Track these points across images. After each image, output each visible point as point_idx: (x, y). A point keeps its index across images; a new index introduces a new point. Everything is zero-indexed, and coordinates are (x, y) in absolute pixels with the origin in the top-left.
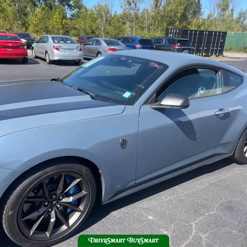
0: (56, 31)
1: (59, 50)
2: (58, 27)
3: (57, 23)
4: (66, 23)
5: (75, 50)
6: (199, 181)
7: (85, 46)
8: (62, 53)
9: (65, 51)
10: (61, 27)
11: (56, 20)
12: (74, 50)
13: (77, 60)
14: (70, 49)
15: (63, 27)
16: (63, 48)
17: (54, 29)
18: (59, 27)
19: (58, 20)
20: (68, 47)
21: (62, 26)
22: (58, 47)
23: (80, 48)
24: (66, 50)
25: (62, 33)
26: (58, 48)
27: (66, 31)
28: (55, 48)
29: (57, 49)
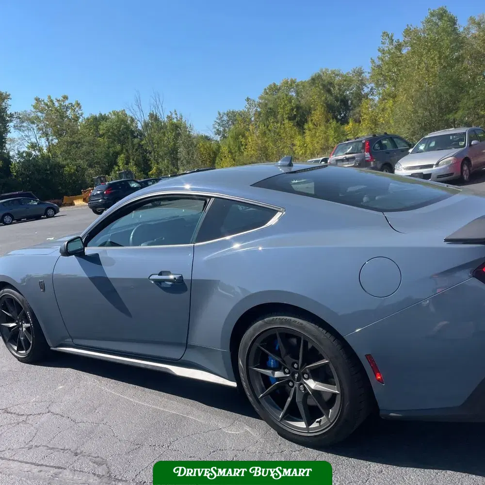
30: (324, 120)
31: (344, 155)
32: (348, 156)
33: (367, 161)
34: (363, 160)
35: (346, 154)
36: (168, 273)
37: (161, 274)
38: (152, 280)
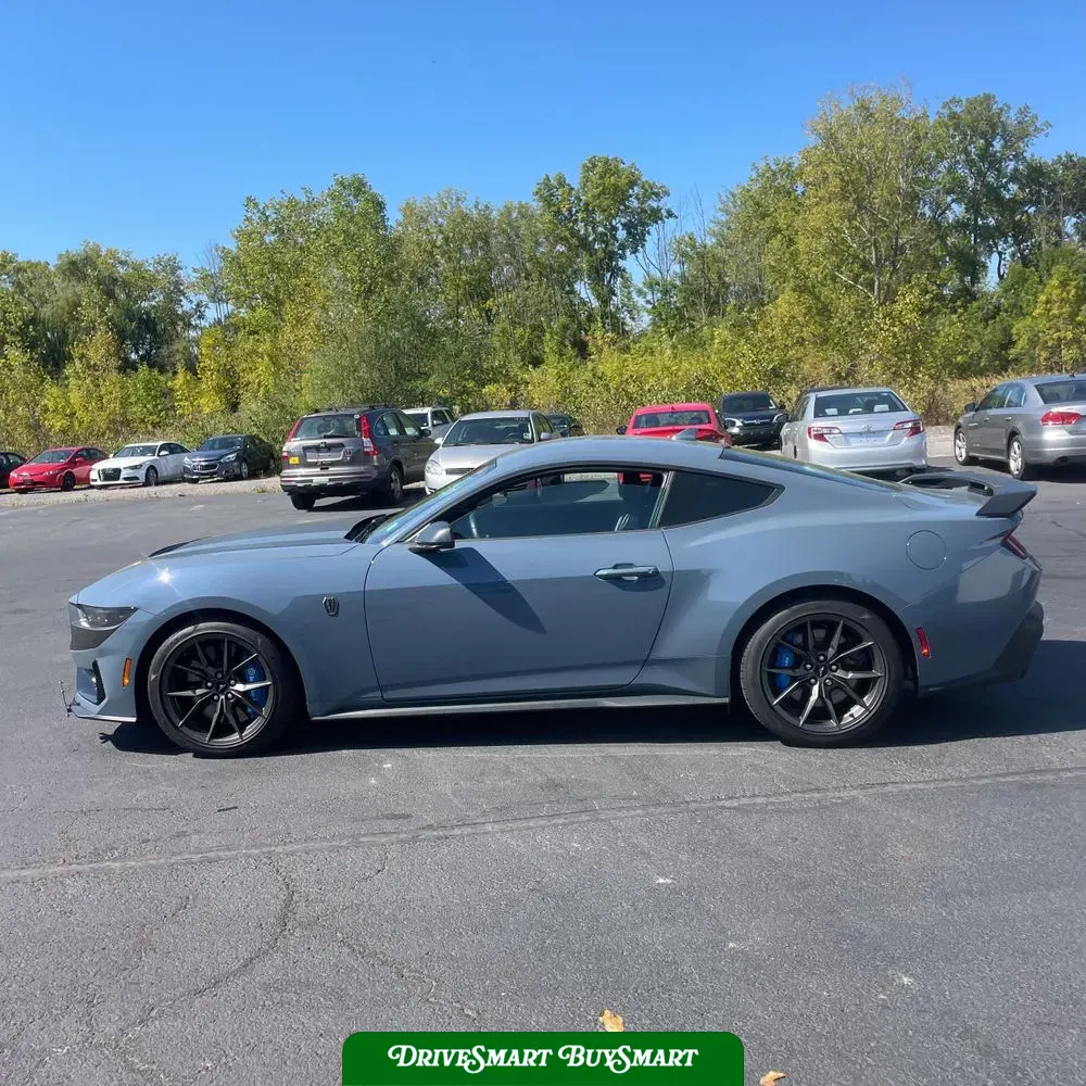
0: (1045, 354)
1: (825, 440)
2: (1055, 336)
3: (1051, 320)
5: (890, 435)
8: (838, 451)
9: (848, 443)
11: (1048, 310)
12: (885, 436)
13: (900, 469)
14: (869, 433)
16: (841, 433)
17: (1034, 349)
18: (1060, 339)
19: (1055, 311)
20: (861, 427)
22: (825, 431)
23: (910, 425)
24: (852, 440)
26: (822, 435)
28: (813, 433)
29: (820, 437)
30: (114, 362)
31: (321, 438)
32: (328, 441)
33: (367, 453)
34: (359, 451)
35: (325, 437)
36: (630, 565)
37: (615, 567)
38: (601, 576)
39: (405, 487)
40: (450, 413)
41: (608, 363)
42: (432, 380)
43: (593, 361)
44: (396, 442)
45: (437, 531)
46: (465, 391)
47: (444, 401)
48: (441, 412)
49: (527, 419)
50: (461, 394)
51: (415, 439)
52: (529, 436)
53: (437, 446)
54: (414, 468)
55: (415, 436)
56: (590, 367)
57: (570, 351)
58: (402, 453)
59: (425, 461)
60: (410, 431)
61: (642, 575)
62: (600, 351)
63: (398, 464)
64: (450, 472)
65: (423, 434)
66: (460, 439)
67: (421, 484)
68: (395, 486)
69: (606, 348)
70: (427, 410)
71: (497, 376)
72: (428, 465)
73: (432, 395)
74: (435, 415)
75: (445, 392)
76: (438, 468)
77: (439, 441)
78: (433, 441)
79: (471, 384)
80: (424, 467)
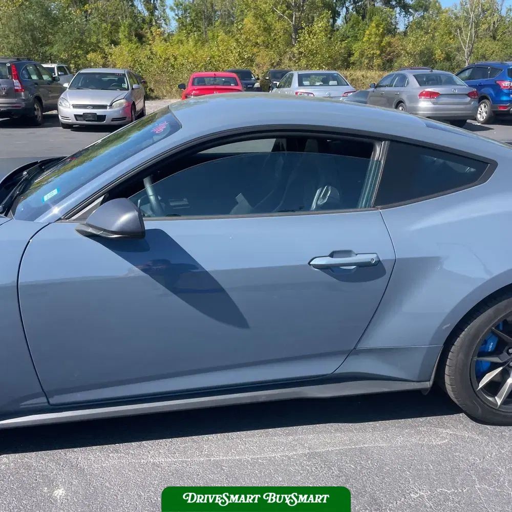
0: (366, 61)
2: (372, 52)
3: (370, 44)
4: (389, 44)
6: (291, 438)
7: (378, 89)
10: (378, 52)
11: (370, 39)
15: (382, 52)
17: (362, 58)
18: (373, 54)
19: (373, 39)
21: (379, 50)
25: (379, 65)
27: (388, 60)
33: (17, 90)
34: (11, 88)
36: (348, 253)
37: (332, 255)
38: (316, 266)
39: (43, 114)
40: (69, 69)
41: (158, 47)
42: (56, 48)
43: (150, 45)
44: (36, 84)
45: (119, 216)
46: (77, 56)
47: (65, 62)
48: (63, 67)
49: (124, 75)
50: (74, 57)
51: (49, 83)
52: (126, 86)
53: (65, 89)
54: (50, 102)
55: (49, 81)
56: (148, 49)
57: (135, 39)
58: (41, 92)
59: (58, 97)
60: (46, 77)
61: (361, 266)
62: (154, 40)
63: (38, 99)
64: (75, 106)
65: (54, 79)
66: (80, 85)
67: (54, 112)
68: (38, 113)
69: (157, 38)
70: (54, 66)
71: (96, 48)
72: (60, 101)
73: (56, 57)
74: (59, 69)
75: (64, 56)
76: (67, 104)
77: (66, 85)
78: (62, 85)
79: (80, 52)
80: (57, 102)
